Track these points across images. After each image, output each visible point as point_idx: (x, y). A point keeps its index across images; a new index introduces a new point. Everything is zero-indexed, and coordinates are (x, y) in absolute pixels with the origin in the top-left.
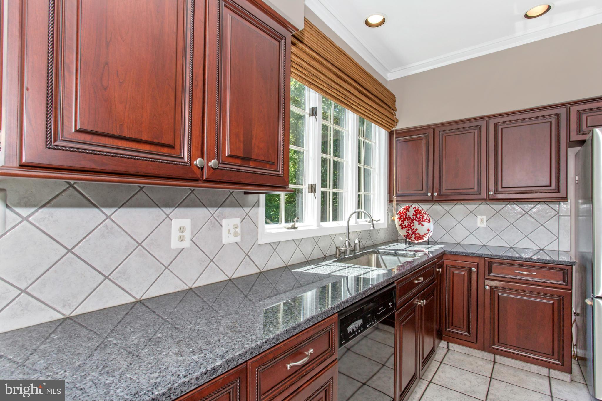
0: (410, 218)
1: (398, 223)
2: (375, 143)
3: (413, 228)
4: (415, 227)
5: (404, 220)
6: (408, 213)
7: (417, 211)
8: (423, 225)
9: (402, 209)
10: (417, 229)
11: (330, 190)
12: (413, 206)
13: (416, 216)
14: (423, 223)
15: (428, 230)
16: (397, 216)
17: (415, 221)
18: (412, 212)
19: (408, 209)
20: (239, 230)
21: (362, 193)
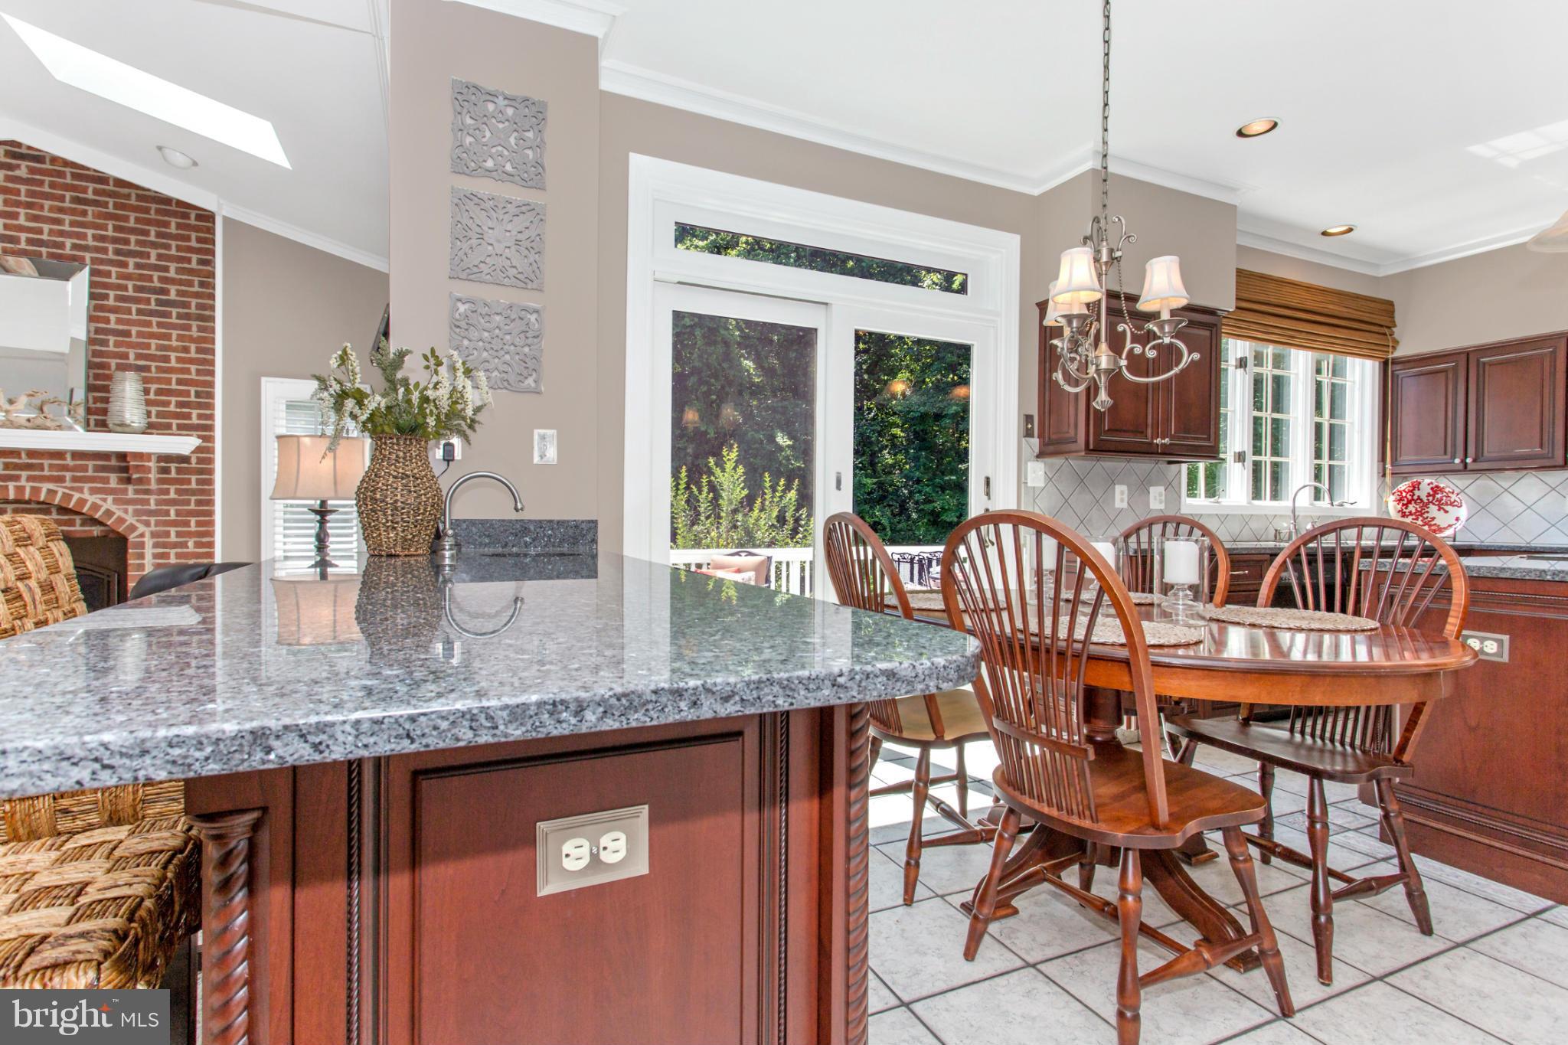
0: (1422, 501)
1: (1395, 507)
2: (1354, 382)
3: (1425, 515)
4: (1430, 515)
5: (1409, 502)
6: (1417, 493)
7: (1436, 489)
8: (1446, 512)
9: (1403, 486)
10: (1433, 519)
11: (1267, 459)
12: (1427, 480)
13: (1434, 497)
14: (1447, 508)
15: (1457, 519)
16: (1392, 498)
17: (1431, 505)
18: (1424, 492)
19: (1416, 486)
20: (1163, 498)
21: (1325, 462)
